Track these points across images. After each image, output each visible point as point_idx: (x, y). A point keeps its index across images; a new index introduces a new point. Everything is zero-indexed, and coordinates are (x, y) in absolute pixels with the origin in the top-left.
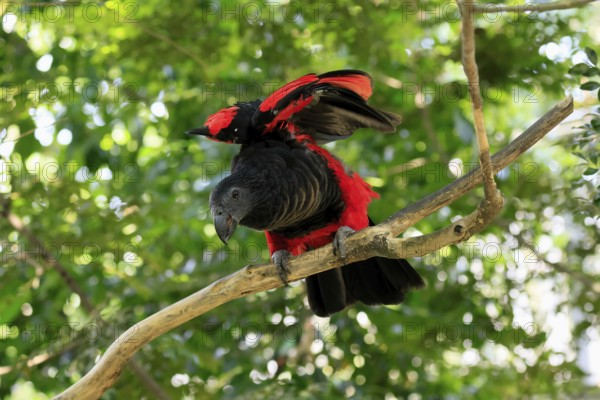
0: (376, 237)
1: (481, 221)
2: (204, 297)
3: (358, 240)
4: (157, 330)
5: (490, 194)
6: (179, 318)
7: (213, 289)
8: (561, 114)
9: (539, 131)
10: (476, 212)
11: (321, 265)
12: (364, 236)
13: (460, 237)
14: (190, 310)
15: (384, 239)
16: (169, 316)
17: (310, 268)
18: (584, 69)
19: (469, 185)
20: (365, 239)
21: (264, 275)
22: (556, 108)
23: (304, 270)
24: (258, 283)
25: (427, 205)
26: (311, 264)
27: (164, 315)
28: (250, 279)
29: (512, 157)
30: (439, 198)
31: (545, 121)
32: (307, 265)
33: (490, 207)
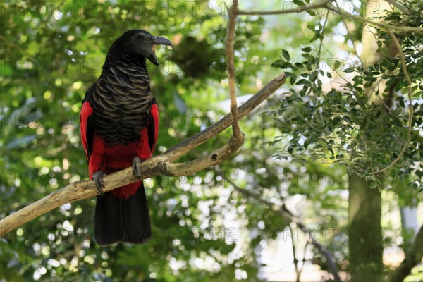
0: (159, 163)
1: (229, 151)
2: (45, 203)
3: (147, 165)
4: (12, 225)
5: (236, 134)
6: (27, 217)
7: (50, 198)
8: (278, 84)
9: (264, 95)
10: (226, 146)
11: (123, 181)
12: (151, 162)
13: (216, 162)
14: (35, 211)
15: (164, 164)
16: (21, 216)
17: (116, 183)
19: (219, 130)
20: (151, 164)
21: (85, 188)
22: (275, 80)
23: (112, 184)
24: (81, 193)
25: (191, 142)
26: (117, 181)
27: (18, 215)
28: (76, 191)
29: (246, 111)
30: (200, 137)
31: (268, 89)
32: (113, 182)
33: (236, 142)
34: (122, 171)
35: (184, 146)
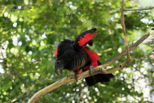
0: (100, 68)
1: (126, 64)
3: (95, 69)
4: (44, 93)
5: (129, 57)
6: (49, 90)
7: (58, 82)
8: (146, 37)
9: (141, 41)
10: (125, 62)
11: (86, 76)
12: (96, 68)
13: (121, 68)
15: (102, 69)
16: (47, 89)
18: (152, 25)
19: (123, 55)
20: (97, 69)
21: (71, 78)
22: (145, 35)
23: (81, 77)
24: (70, 80)
25: (112, 60)
26: (83, 75)
27: (46, 89)
28: (68, 79)
29: (134, 48)
30: (115, 58)
31: (142, 38)
33: (129, 61)
34: (85, 72)
35: (109, 62)
